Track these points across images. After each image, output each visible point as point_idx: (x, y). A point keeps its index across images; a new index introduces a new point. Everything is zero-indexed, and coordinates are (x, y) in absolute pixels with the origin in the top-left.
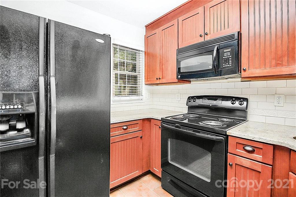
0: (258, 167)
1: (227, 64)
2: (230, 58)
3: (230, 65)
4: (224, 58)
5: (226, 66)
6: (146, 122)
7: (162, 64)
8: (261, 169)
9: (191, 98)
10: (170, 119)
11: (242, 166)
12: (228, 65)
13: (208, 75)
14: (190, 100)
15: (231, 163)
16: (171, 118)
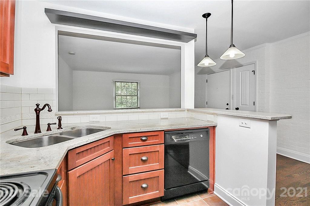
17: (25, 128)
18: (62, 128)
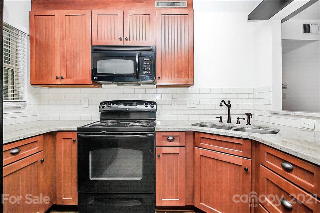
0: (177, 150)
1: (147, 71)
2: (149, 66)
3: (149, 73)
4: (144, 65)
5: (146, 73)
6: (48, 137)
7: (65, 59)
8: (179, 151)
9: (105, 104)
10: (89, 127)
11: (167, 154)
12: (148, 73)
13: (130, 79)
14: (104, 106)
15: (159, 155)
16: (90, 125)
17: (221, 117)
18: (250, 125)
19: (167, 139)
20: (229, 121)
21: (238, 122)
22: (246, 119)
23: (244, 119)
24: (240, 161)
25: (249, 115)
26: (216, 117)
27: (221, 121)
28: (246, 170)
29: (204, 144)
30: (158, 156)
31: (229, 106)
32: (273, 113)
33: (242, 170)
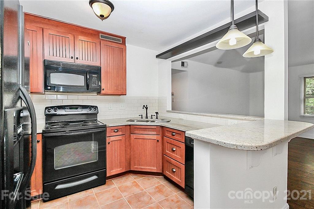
1: (95, 85)
2: (97, 81)
3: (97, 86)
4: (93, 80)
8: (121, 138)
11: (114, 141)
13: (82, 90)
17: (142, 115)
18: (158, 118)
19: (114, 131)
20: (147, 117)
21: (152, 118)
22: (156, 115)
23: (155, 115)
24: (155, 137)
25: (157, 113)
26: (139, 115)
27: (142, 118)
28: (158, 141)
29: (136, 132)
30: (108, 143)
31: (147, 109)
32: (168, 111)
33: (156, 141)
